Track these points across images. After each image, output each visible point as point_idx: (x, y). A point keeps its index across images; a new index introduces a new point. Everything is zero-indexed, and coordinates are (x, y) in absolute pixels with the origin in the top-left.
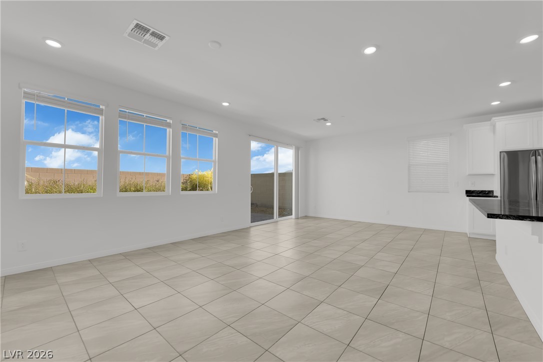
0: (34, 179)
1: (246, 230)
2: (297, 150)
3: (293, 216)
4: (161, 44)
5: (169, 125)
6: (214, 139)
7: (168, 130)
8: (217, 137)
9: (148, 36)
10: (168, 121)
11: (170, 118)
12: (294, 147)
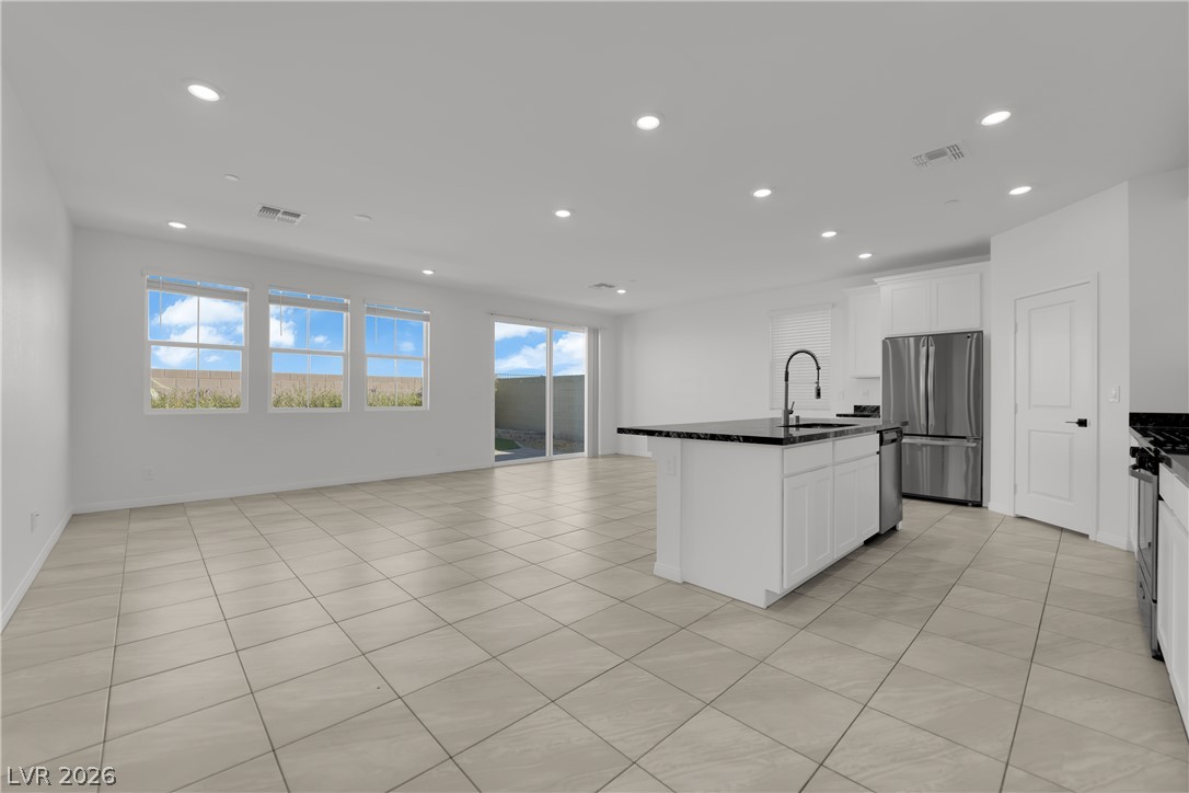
0: (168, 389)
1: (483, 473)
2: (594, 333)
3: (586, 453)
4: (298, 220)
5: (345, 308)
6: (425, 323)
7: (345, 314)
8: (428, 320)
9: (280, 215)
10: (345, 301)
11: (348, 297)
12: (587, 329)
